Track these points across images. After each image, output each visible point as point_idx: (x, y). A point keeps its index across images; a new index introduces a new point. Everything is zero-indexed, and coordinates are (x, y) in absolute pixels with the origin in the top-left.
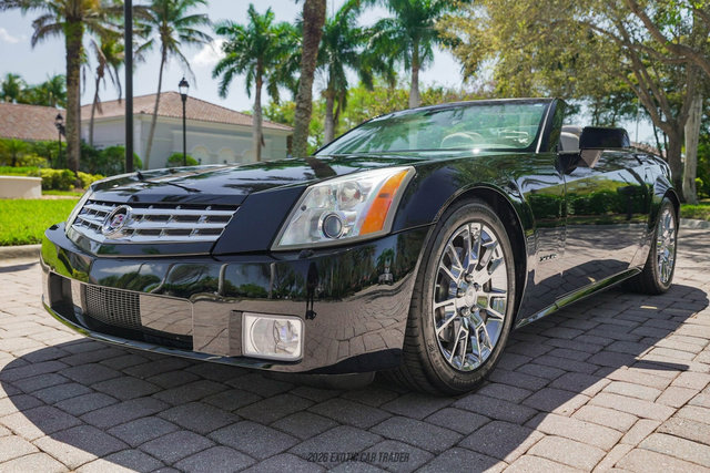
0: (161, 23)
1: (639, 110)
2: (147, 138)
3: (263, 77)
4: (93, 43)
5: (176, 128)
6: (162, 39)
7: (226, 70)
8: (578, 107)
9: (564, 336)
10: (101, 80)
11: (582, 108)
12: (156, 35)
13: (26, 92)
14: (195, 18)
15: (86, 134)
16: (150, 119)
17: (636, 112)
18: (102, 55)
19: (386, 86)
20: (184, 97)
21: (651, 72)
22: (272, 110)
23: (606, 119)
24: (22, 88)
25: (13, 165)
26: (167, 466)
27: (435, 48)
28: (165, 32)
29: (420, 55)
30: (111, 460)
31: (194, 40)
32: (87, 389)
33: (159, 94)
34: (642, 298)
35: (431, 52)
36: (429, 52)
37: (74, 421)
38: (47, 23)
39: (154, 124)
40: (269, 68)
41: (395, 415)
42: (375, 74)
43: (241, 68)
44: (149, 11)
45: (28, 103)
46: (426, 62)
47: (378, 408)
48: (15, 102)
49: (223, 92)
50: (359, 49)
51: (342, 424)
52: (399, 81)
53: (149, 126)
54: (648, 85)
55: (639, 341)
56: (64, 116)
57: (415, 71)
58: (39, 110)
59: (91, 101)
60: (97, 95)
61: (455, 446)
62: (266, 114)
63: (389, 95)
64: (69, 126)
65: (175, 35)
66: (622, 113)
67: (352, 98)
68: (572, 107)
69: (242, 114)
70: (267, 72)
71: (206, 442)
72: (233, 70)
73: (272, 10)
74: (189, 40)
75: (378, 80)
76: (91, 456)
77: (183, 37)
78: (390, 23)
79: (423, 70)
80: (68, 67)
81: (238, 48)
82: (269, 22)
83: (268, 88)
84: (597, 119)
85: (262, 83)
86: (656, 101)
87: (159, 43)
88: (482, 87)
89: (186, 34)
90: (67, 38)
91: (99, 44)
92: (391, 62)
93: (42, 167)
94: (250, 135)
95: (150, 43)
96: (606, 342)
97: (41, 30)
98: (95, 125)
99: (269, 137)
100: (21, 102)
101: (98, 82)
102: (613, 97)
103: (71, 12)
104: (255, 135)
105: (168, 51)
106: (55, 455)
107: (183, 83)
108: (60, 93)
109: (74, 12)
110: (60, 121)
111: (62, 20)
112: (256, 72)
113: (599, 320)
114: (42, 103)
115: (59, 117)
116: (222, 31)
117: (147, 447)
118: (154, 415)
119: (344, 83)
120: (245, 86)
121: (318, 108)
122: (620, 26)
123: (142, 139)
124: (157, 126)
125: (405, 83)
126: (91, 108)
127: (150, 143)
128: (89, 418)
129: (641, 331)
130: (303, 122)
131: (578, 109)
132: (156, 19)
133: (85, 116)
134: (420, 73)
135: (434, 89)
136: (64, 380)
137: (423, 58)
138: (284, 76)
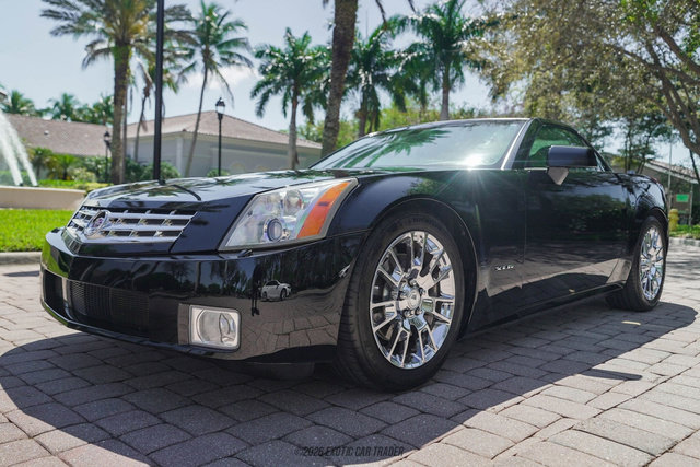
0: (204, 47)
1: (674, 132)
2: (187, 155)
3: (299, 98)
4: (141, 66)
5: (213, 146)
6: (204, 61)
7: (263, 91)
8: (611, 128)
9: (528, 345)
10: (147, 100)
11: (614, 130)
12: (198, 57)
13: (80, 111)
14: (235, 42)
15: (131, 150)
16: (191, 137)
17: (669, 134)
18: (148, 76)
19: (418, 107)
20: (220, 116)
21: (681, 93)
22: (308, 130)
23: (640, 141)
24: (76, 107)
25: (64, 179)
26: (113, 438)
27: (466, 70)
28: (207, 55)
29: (451, 77)
30: (66, 431)
31: (234, 62)
32: (67, 374)
33: (199, 114)
34: (625, 314)
35: (462, 74)
36: (460, 74)
37: (46, 398)
38: (99, 47)
39: (194, 142)
40: (305, 89)
41: (334, 405)
42: (407, 95)
43: (278, 88)
44: (193, 36)
45: (80, 121)
46: (457, 84)
47: (322, 399)
48: (69, 121)
49: (260, 112)
50: (391, 72)
51: (282, 411)
52: (431, 102)
53: (190, 144)
54: (679, 108)
55: (600, 352)
56: (111, 133)
57: (446, 93)
58: (91, 127)
59: (138, 120)
60: (142, 114)
61: (378, 432)
62: (302, 133)
63: (420, 116)
64: (115, 142)
65: (217, 58)
66: (656, 135)
67: (385, 118)
68: (604, 129)
69: (279, 133)
70: (303, 93)
71: (155, 420)
72: (270, 91)
73: (309, 34)
74: (229, 63)
75: (411, 101)
76: (50, 427)
77: (223, 59)
78: (421, 46)
79: (454, 91)
80: (115, 88)
81: (275, 70)
82: (305, 47)
83: (304, 108)
84: (630, 140)
85: (297, 103)
86: (688, 124)
87: (201, 65)
88: (513, 109)
89: (226, 57)
90: (116, 60)
91: (146, 67)
92: (423, 84)
93: (90, 181)
94: (285, 153)
95: (193, 66)
96: (567, 351)
97: (94, 54)
98: (140, 142)
99: (304, 155)
100: (75, 120)
101: (144, 101)
102: (646, 118)
103: (120, 37)
104: (290, 153)
105: (209, 73)
106: (20, 425)
107: (220, 103)
108: (110, 112)
109: (123, 37)
110: (107, 138)
111: (113, 44)
112: (292, 93)
113: (570, 332)
114: (94, 121)
115: (107, 134)
116: (259, 55)
117: (101, 423)
118: (118, 397)
119: (377, 104)
120: (282, 106)
121: (352, 127)
122: (650, 49)
123: (183, 156)
124: (197, 143)
125: (436, 105)
126: (136, 126)
127: (190, 159)
128: (60, 398)
129: (609, 343)
130: (330, 140)
131: (611, 132)
132: (199, 42)
133: (131, 134)
134: (451, 94)
135: (466, 110)
136: (50, 365)
137: (453, 80)
138: (318, 97)
